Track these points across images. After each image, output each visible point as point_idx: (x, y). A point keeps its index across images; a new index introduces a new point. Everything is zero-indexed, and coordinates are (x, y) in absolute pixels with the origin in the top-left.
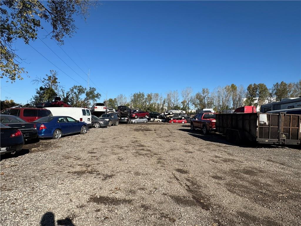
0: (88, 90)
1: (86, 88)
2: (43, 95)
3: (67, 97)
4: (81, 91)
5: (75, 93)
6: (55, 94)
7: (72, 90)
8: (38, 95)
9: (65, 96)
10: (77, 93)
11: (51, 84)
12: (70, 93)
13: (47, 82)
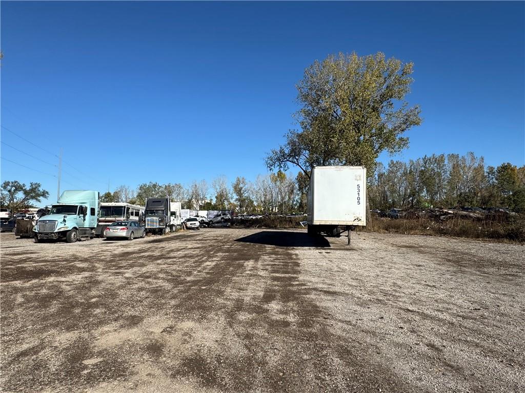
0: (28, 186)
1: (24, 185)
4: (18, 188)
5: (9, 191)
7: (5, 188)
10: (13, 191)
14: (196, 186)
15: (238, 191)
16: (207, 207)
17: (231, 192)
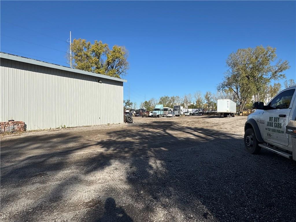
14: (186, 97)
15: (207, 99)
16: (192, 107)
17: (204, 99)
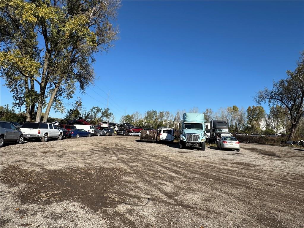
0: (103, 110)
1: (101, 109)
2: (72, 114)
3: (88, 115)
4: (98, 110)
5: (94, 112)
6: (79, 114)
7: (92, 110)
8: (68, 114)
9: (87, 115)
10: (96, 112)
11: (77, 106)
12: (90, 113)
13: (75, 105)
